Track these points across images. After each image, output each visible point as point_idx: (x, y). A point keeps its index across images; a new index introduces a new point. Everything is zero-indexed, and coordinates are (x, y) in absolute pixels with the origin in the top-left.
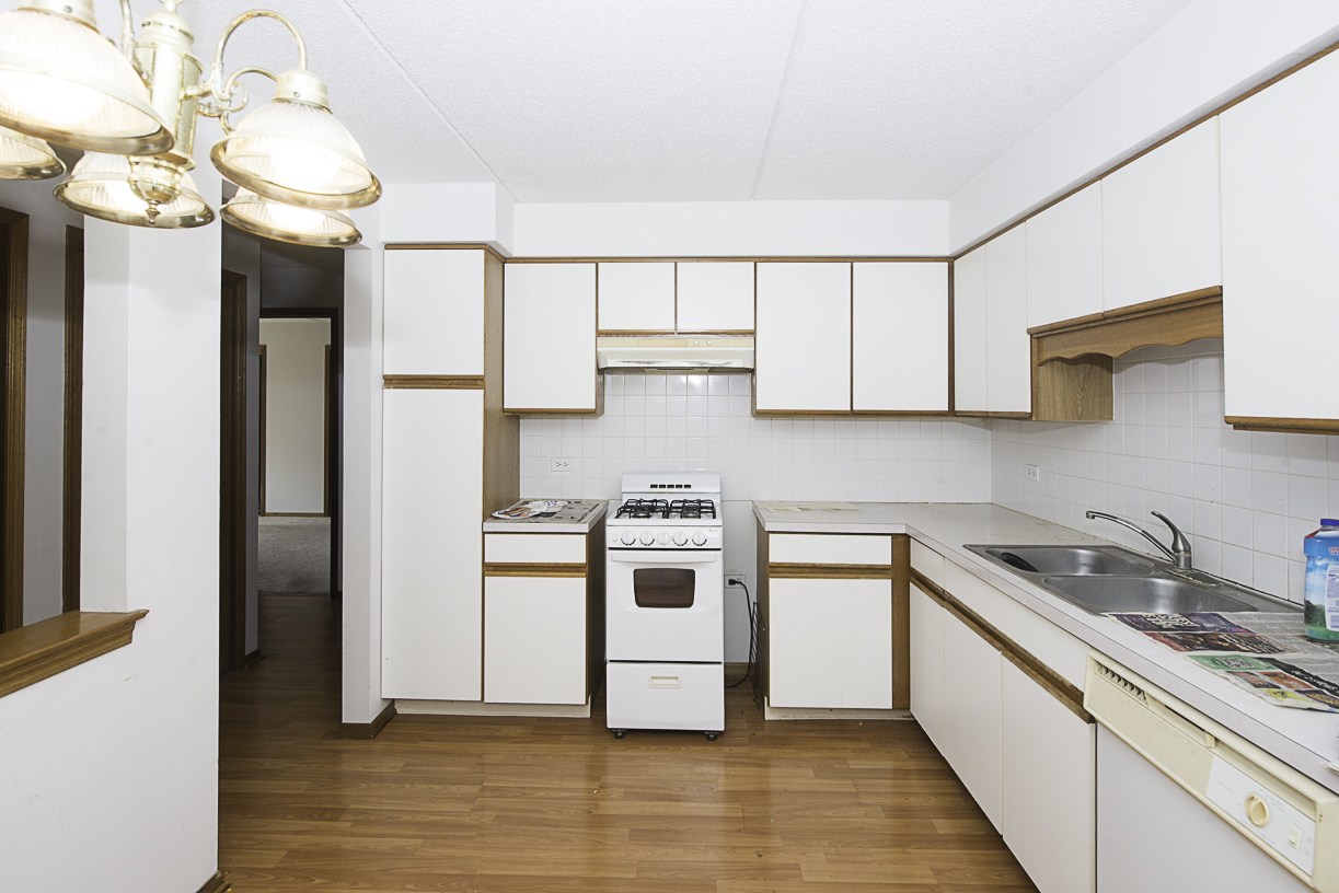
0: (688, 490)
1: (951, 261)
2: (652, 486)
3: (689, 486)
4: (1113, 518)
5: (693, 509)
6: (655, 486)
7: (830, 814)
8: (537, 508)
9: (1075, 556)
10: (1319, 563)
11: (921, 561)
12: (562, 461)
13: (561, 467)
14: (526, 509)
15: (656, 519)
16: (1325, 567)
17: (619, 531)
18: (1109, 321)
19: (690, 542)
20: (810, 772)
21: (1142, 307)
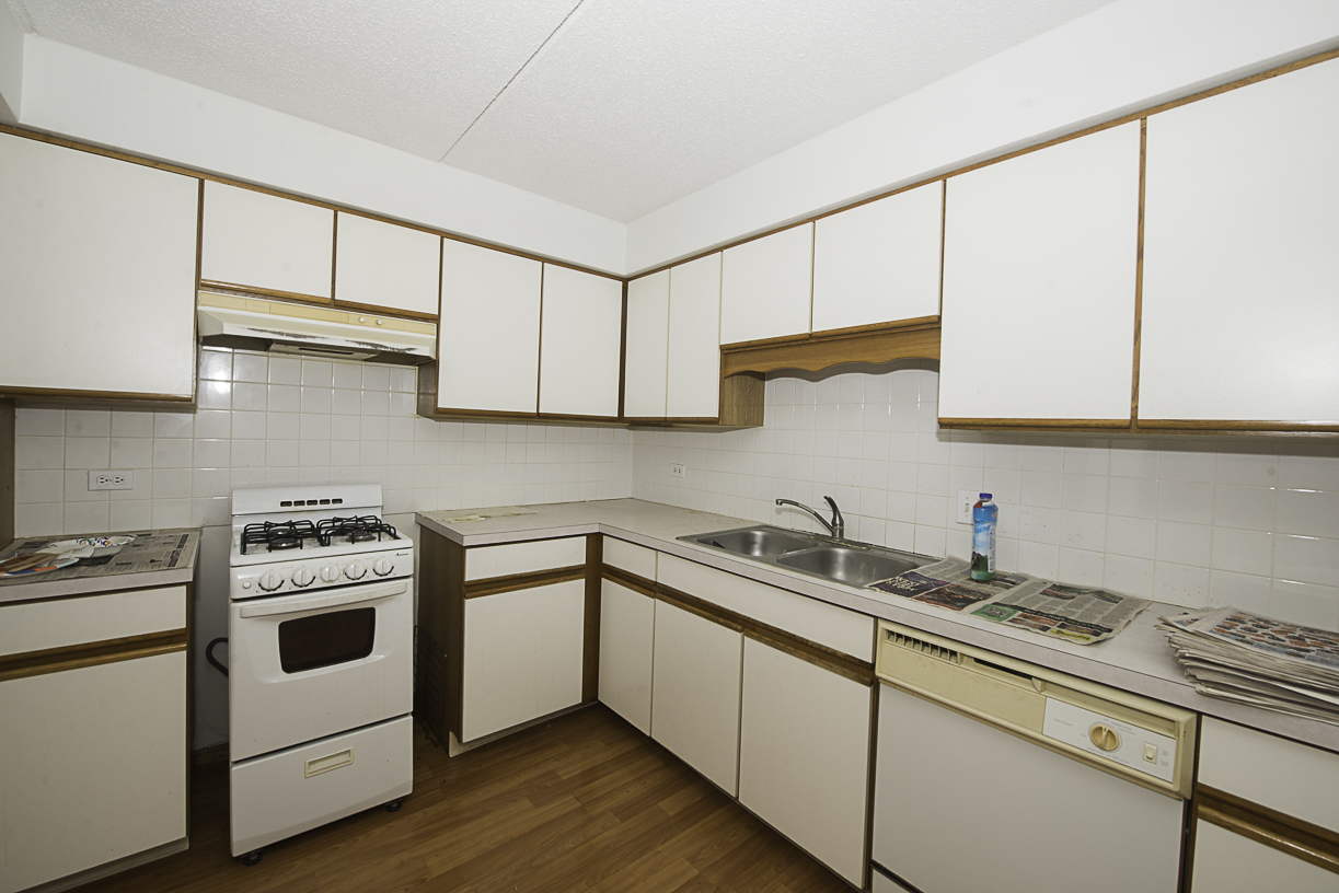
0: (338, 506)
1: (625, 281)
2: (283, 504)
3: (340, 501)
4: (796, 504)
5: (359, 530)
6: (289, 504)
7: (569, 845)
8: (68, 552)
9: (753, 535)
10: (986, 525)
11: (614, 555)
12: (110, 475)
13: (110, 485)
14: (46, 555)
15: (310, 549)
16: (988, 528)
17: (251, 571)
18: (812, 341)
19: (370, 572)
20: (527, 803)
21: (855, 330)
